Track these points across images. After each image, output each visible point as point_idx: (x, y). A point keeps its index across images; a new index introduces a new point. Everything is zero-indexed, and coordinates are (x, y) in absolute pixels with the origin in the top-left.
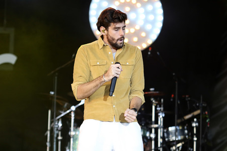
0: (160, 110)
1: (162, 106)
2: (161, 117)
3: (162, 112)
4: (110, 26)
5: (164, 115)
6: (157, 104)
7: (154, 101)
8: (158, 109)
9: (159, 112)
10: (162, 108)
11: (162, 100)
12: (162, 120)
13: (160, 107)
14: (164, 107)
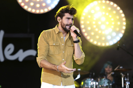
0: (127, 80)
1: (128, 77)
2: (128, 84)
3: (128, 82)
4: (64, 16)
5: (129, 83)
6: (125, 77)
7: (122, 75)
8: (126, 79)
9: (126, 82)
10: (128, 79)
11: (128, 74)
12: (128, 86)
13: (127, 78)
14: (129, 78)
